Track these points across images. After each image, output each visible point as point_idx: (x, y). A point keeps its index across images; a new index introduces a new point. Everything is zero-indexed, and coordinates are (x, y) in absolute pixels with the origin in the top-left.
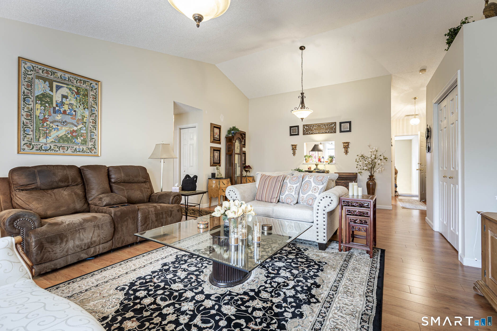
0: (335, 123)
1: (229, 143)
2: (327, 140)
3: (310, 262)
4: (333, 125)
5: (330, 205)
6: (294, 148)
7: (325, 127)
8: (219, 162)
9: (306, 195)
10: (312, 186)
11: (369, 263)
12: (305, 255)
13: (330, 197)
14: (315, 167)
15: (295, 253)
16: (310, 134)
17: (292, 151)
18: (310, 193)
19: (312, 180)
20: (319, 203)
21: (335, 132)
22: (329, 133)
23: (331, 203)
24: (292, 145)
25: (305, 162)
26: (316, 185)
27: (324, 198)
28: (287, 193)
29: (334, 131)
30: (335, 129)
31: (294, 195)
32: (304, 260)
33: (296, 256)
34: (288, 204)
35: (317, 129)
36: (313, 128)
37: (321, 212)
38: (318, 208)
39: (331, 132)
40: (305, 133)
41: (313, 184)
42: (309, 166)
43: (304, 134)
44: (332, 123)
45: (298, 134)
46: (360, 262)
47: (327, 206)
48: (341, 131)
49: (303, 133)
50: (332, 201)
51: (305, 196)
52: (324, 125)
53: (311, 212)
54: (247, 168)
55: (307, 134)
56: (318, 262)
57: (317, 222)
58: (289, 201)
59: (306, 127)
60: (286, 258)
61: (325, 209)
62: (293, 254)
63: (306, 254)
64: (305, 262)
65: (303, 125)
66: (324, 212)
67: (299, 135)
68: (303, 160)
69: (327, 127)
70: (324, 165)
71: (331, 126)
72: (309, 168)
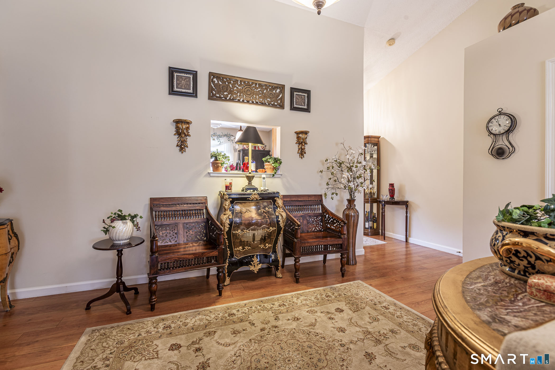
0: (283, 86)
2: (265, 122)
4: (279, 90)
6: (182, 128)
7: (262, 92)
16: (226, 100)
17: (175, 140)
21: (282, 107)
22: (269, 106)
24: (178, 122)
25: (211, 169)
29: (279, 104)
30: (282, 99)
35: (245, 93)
36: (234, 86)
39: (274, 106)
40: (214, 95)
43: (211, 97)
44: (276, 86)
45: (194, 95)
48: (293, 108)
49: (209, 94)
52: (260, 85)
55: (220, 99)
59: (215, 80)
65: (211, 74)
67: (196, 96)
68: (207, 167)
69: (265, 91)
70: (264, 178)
71: (274, 92)
72: (228, 184)
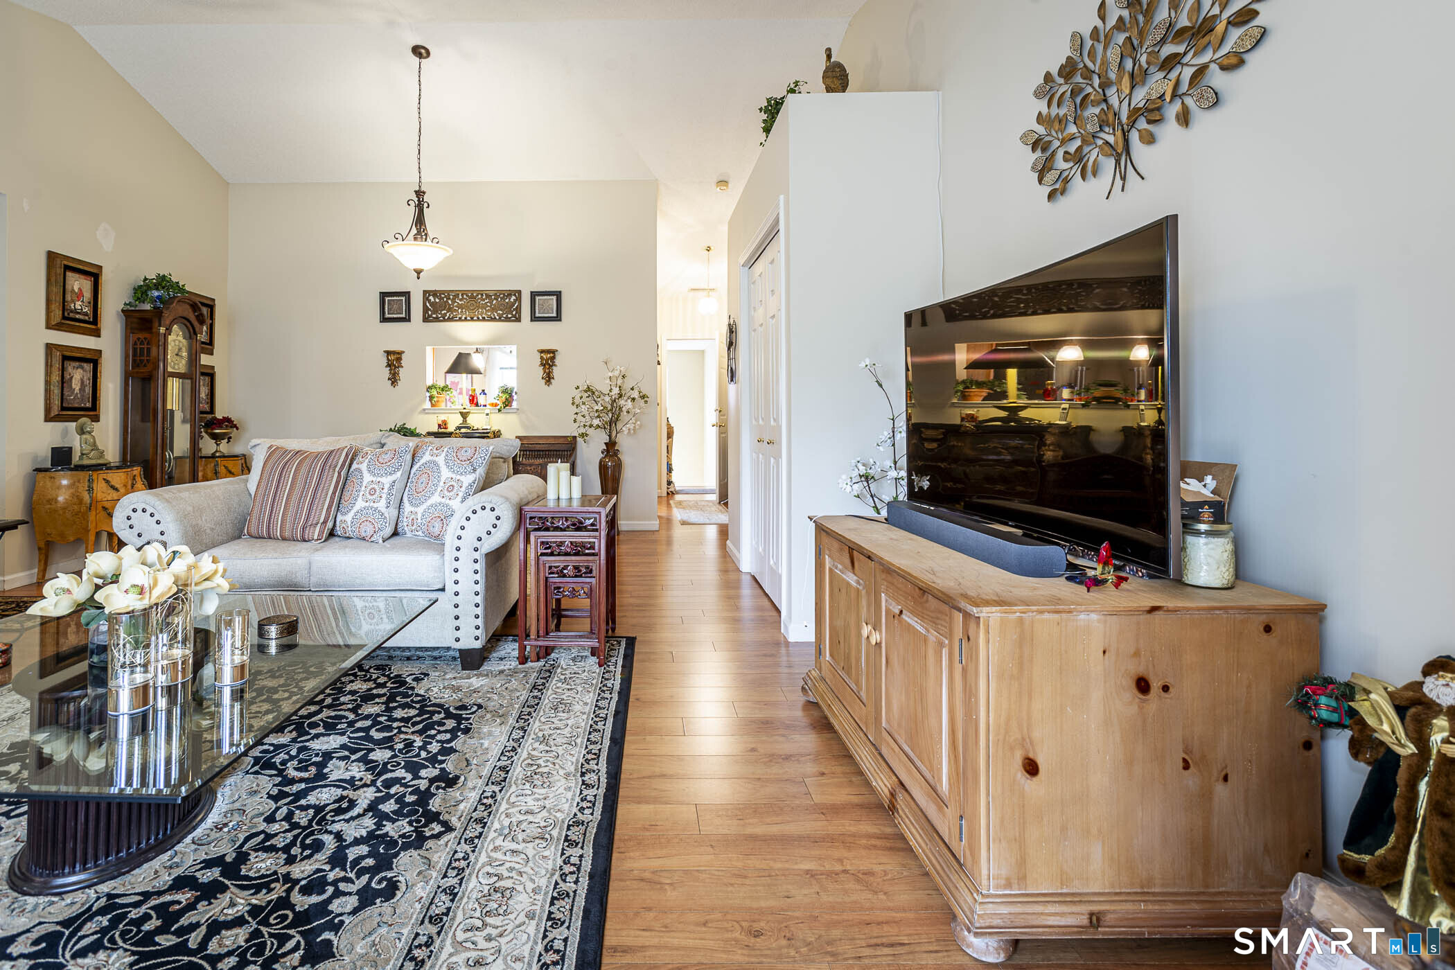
0: (520, 292)
1: (141, 336)
2: (497, 341)
3: (433, 713)
4: (513, 298)
5: (493, 530)
6: (394, 360)
7: (491, 303)
8: (89, 405)
9: (424, 506)
10: (443, 479)
11: (594, 682)
12: (417, 695)
13: (493, 510)
14: (459, 420)
15: (384, 695)
16: (444, 320)
17: (387, 372)
18: (436, 499)
19: (441, 460)
20: (463, 528)
21: (518, 320)
22: (500, 320)
23: (495, 526)
24: (388, 353)
25: (427, 405)
26: (454, 476)
27: (474, 512)
28: (360, 504)
29: (514, 316)
30: (519, 309)
31: (384, 510)
32: (413, 712)
33: (386, 703)
34: (364, 539)
35: (467, 308)
36: (454, 301)
37: (466, 555)
38: (458, 543)
39: (507, 320)
40: (429, 316)
41: (445, 473)
42: (443, 417)
43: (426, 319)
44: (510, 293)
45: (407, 319)
46: (572, 683)
47: (484, 536)
48: (534, 318)
49: (424, 316)
50: (498, 518)
51: (420, 510)
52: (488, 296)
53: (438, 557)
54: (221, 427)
55: (437, 320)
56: (457, 708)
57: (456, 588)
58: (367, 530)
59: (431, 298)
60: (352, 716)
61: (478, 544)
62: (377, 700)
63: (422, 692)
64: (415, 716)
65: (425, 292)
66: (477, 555)
67: (409, 320)
68: (424, 401)
69: (495, 302)
70: (487, 414)
71: (507, 301)
72: (440, 423)
